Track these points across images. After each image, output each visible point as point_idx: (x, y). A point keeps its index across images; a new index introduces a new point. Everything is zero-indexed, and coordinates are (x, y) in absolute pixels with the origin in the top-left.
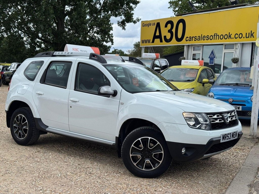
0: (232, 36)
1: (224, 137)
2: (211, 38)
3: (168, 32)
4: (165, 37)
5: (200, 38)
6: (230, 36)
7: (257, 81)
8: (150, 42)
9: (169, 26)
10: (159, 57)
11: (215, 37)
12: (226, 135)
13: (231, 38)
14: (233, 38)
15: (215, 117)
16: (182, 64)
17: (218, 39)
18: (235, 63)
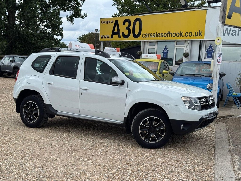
0: (183, 34)
1: (209, 115)
2: (165, 36)
3: (126, 29)
4: (123, 33)
5: (155, 35)
6: (181, 34)
7: (216, 72)
8: (109, 38)
9: (127, 24)
10: (120, 51)
11: (169, 34)
12: (210, 114)
13: (182, 36)
14: (184, 36)
15: (203, 100)
17: (171, 36)
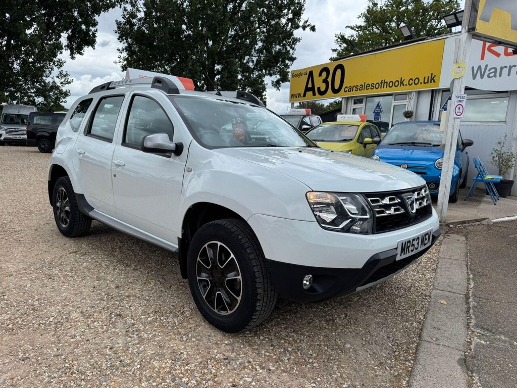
0: (405, 82)
1: (405, 247)
2: (377, 87)
3: (323, 82)
4: (319, 88)
5: (362, 87)
6: (402, 83)
7: (451, 134)
8: (301, 96)
9: (324, 74)
10: (310, 113)
11: (383, 84)
12: (409, 242)
13: (403, 85)
14: (406, 85)
15: (386, 201)
16: (337, 120)
17: (387, 87)
18: (407, 117)
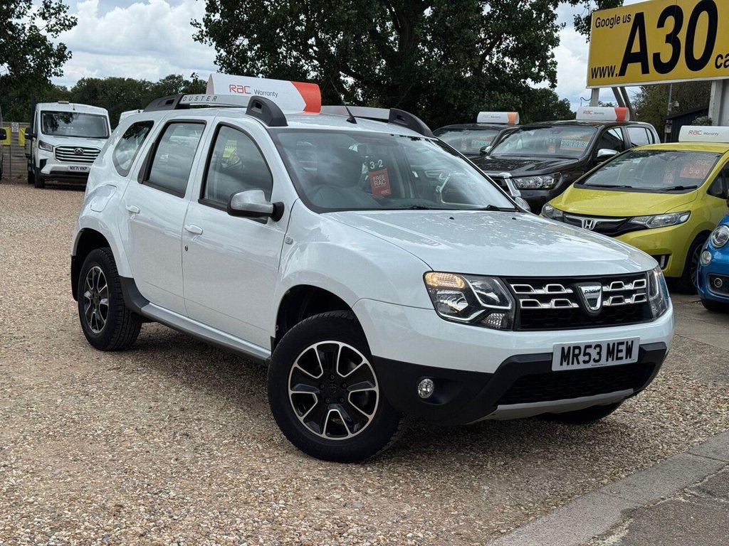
3: (666, 42)
4: (657, 56)
8: (614, 75)
9: (670, 21)
10: (627, 119)
12: (577, 348)
15: (543, 290)
16: (679, 140)
